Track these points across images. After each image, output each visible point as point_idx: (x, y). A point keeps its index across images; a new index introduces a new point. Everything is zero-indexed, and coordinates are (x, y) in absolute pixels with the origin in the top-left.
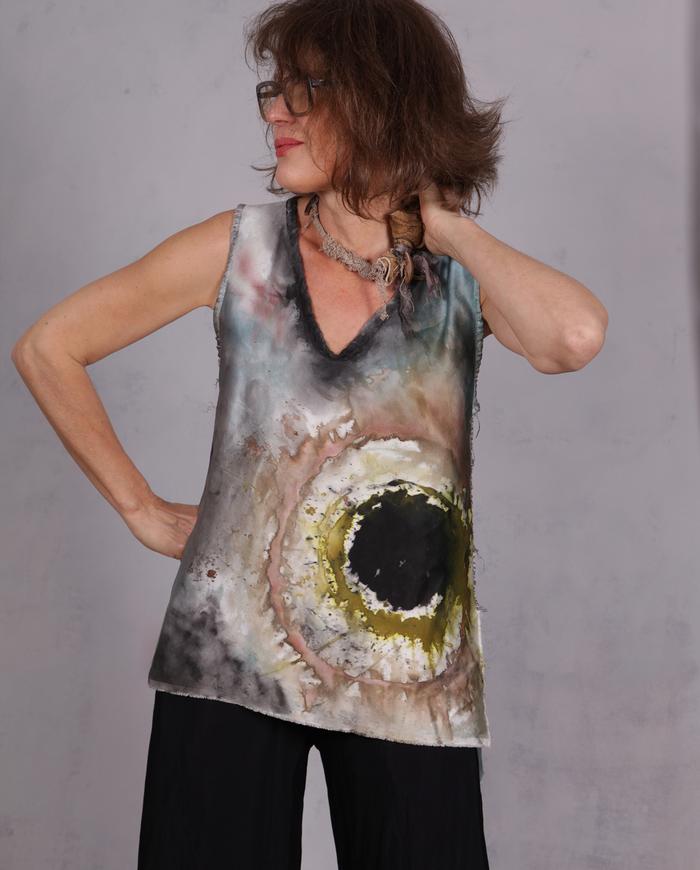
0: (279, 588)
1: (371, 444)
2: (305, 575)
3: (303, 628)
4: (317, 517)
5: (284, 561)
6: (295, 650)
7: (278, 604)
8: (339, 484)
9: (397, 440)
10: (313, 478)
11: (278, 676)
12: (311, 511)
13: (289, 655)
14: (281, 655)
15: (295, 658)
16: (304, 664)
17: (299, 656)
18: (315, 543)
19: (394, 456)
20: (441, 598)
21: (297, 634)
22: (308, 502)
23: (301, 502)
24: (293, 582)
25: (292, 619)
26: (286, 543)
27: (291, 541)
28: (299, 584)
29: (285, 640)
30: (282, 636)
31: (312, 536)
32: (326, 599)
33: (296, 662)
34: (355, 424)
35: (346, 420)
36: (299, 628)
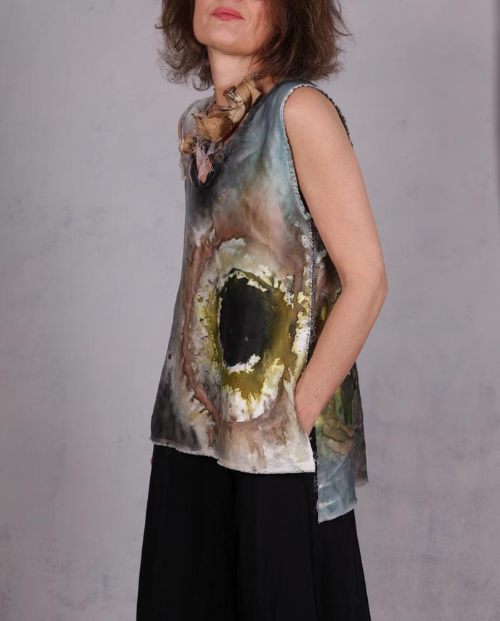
0: (189, 360)
1: (224, 245)
2: (202, 346)
3: (204, 385)
4: (204, 303)
5: (190, 339)
6: (201, 402)
7: (189, 372)
8: (212, 277)
9: (234, 239)
10: (200, 276)
11: (192, 424)
12: (201, 300)
13: (198, 407)
14: (193, 408)
15: (201, 408)
16: (207, 411)
17: (204, 406)
18: (205, 322)
19: (233, 251)
20: (258, 358)
21: (201, 391)
22: (199, 294)
23: (195, 294)
24: (196, 354)
25: (197, 380)
26: (190, 326)
27: (193, 324)
28: (199, 354)
29: (194, 397)
30: (192, 393)
31: (203, 318)
32: (214, 362)
33: (201, 412)
34: (216, 231)
35: (211, 230)
36: (202, 386)
